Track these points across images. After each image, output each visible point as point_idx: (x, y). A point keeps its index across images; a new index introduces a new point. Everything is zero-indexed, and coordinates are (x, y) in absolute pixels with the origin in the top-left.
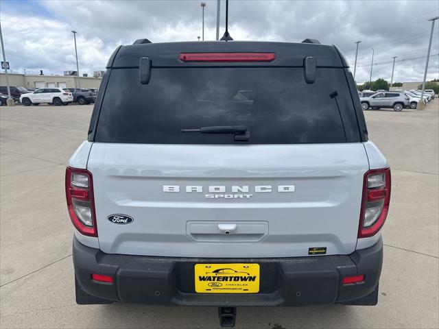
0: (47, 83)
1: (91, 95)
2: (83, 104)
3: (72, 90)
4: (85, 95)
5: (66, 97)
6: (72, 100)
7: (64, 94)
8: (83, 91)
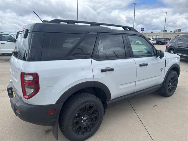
0: (153, 36)
1: (164, 41)
2: (160, 45)
3: (156, 39)
4: (161, 41)
5: (153, 41)
6: (155, 43)
7: (152, 40)
8: (162, 39)
